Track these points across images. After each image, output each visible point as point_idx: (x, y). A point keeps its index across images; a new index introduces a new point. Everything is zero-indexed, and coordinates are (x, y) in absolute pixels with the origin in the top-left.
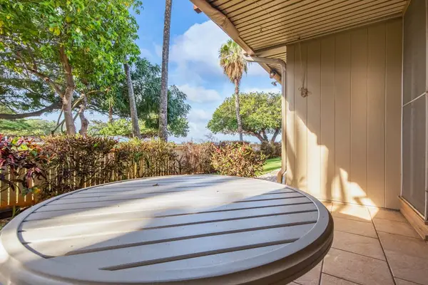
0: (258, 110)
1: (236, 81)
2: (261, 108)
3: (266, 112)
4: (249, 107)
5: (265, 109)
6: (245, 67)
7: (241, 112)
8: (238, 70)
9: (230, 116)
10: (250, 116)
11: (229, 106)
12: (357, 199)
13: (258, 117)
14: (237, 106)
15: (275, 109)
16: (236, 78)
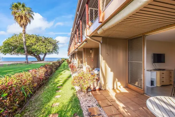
0: (37, 44)
1: (23, 26)
2: (39, 43)
3: (42, 45)
4: (32, 42)
5: (42, 44)
6: (30, 21)
7: (27, 44)
8: (25, 21)
9: (18, 45)
10: (33, 47)
11: (18, 39)
12: (119, 86)
13: (38, 47)
14: (24, 40)
15: (46, 45)
16: (23, 25)
